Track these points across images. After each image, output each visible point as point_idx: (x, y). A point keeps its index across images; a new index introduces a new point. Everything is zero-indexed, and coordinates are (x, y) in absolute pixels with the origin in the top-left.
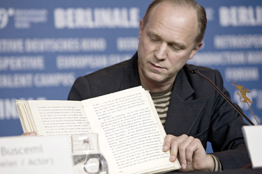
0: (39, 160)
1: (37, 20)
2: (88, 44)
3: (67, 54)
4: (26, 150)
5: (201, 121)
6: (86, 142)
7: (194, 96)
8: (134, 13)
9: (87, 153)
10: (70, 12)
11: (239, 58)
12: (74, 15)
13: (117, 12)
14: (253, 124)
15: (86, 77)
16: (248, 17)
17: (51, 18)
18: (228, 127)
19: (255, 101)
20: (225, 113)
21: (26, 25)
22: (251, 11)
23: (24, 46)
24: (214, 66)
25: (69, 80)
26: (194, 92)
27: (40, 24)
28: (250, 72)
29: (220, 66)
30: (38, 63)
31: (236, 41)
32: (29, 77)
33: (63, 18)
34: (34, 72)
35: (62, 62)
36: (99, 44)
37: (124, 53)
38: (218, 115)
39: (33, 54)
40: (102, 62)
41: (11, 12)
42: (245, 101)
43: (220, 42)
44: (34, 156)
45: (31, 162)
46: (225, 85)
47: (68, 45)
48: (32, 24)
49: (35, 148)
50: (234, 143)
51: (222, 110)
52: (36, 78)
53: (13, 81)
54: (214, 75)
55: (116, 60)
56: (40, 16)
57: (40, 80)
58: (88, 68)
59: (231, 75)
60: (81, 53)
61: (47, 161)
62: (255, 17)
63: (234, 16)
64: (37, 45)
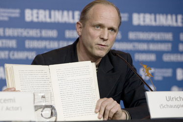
0: (13, 107)
1: (13, 15)
2: (46, 33)
3: (32, 38)
4: (5, 100)
5: (117, 87)
6: (43, 97)
8: (77, 14)
9: (44, 104)
10: (35, 11)
11: (144, 47)
12: (38, 13)
13: (65, 13)
14: (152, 91)
15: (42, 55)
16: (151, 20)
17: (23, 14)
18: (135, 92)
19: (153, 74)
20: (133, 82)
21: (6, 19)
22: (153, 16)
23: (4, 32)
24: (127, 50)
25: (32, 56)
26: (113, 67)
27: (15, 18)
28: (150, 56)
29: (131, 51)
30: (13, 43)
31: (142, 36)
32: (7, 53)
33: (30, 15)
34: (10, 49)
35: (29, 44)
36: (53, 33)
37: (69, 39)
38: (129, 83)
39: (10, 38)
40: (55, 45)
42: (148, 75)
43: (132, 35)
44: (9, 105)
45: (7, 109)
46: (133, 64)
47: (33, 33)
48: (10, 18)
49: (10, 100)
50: (138, 102)
51: (131, 80)
52: (11, 53)
55: (64, 44)
56: (15, 13)
57: (13, 55)
58: (45, 48)
59: (138, 57)
60: (41, 39)
61: (18, 108)
62: (155, 20)
63: (142, 19)
64: (13, 32)
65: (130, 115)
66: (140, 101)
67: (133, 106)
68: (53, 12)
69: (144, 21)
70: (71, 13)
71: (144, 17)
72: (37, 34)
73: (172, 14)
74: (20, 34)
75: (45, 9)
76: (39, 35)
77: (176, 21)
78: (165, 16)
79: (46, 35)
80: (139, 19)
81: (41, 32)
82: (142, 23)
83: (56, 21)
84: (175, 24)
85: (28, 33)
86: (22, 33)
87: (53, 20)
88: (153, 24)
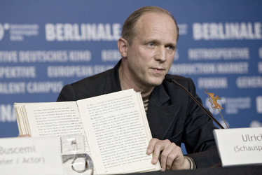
0: (32, 159)
1: (29, 33)
2: (74, 56)
3: (57, 64)
4: (21, 150)
6: (74, 143)
7: (170, 102)
8: (117, 28)
9: (75, 152)
10: (59, 26)
11: (210, 69)
12: (63, 29)
13: (101, 27)
14: (223, 128)
15: (72, 85)
16: (218, 32)
17: (42, 31)
18: (200, 131)
19: (224, 106)
20: (197, 118)
21: (20, 38)
22: (221, 27)
23: (18, 57)
24: (187, 75)
25: (58, 87)
26: (169, 98)
27: (32, 37)
28: (220, 81)
29: (193, 75)
30: (30, 72)
31: (208, 54)
32: (23, 85)
33: (53, 32)
34: (27, 80)
35: (51, 71)
36: (85, 56)
37: (108, 63)
38: (191, 119)
39: (26, 64)
40: (88, 72)
41: (7, 26)
42: (216, 107)
43: (193, 54)
44: (27, 155)
45: (25, 161)
46: (197, 92)
47: (57, 56)
48: (25, 37)
49: (28, 148)
50: (205, 145)
51: (195, 115)
52: (29, 85)
53: (8, 88)
54: (187, 84)
55: (100, 69)
56: (32, 30)
57: (32, 87)
58: (75, 76)
59: (203, 84)
60: (69, 63)
61: (39, 160)
62: (224, 32)
63: (206, 31)
64: (30, 56)
65: (196, 162)
66: (208, 144)
67: (198, 151)
68: (83, 27)
69: (209, 34)
70: (108, 27)
71: (209, 29)
72: (63, 57)
73: (246, 23)
74: (39, 59)
75: (72, 23)
76: (66, 58)
77: (253, 31)
78: (237, 26)
79: (75, 58)
80: (202, 31)
81: (68, 55)
82: (206, 37)
83: (89, 38)
84: (251, 36)
85: (51, 56)
86: (42, 57)
87: (84, 37)
88: (222, 36)
